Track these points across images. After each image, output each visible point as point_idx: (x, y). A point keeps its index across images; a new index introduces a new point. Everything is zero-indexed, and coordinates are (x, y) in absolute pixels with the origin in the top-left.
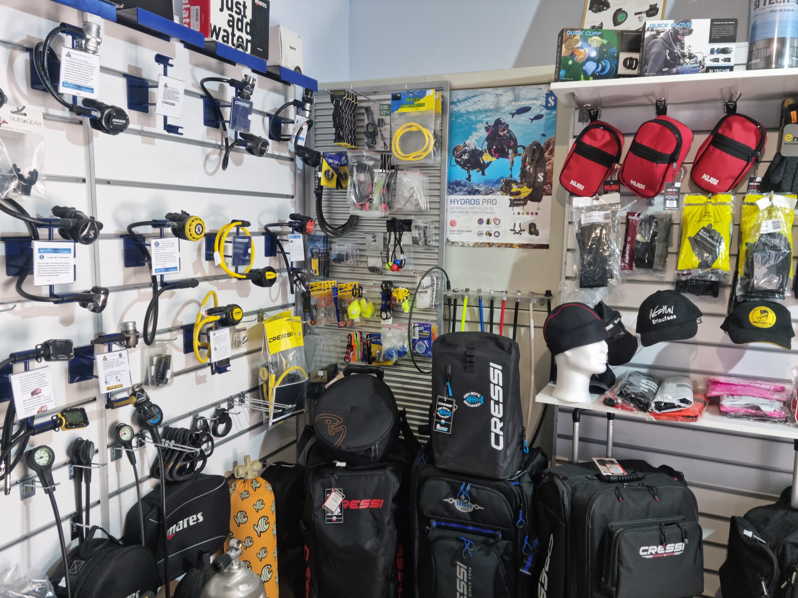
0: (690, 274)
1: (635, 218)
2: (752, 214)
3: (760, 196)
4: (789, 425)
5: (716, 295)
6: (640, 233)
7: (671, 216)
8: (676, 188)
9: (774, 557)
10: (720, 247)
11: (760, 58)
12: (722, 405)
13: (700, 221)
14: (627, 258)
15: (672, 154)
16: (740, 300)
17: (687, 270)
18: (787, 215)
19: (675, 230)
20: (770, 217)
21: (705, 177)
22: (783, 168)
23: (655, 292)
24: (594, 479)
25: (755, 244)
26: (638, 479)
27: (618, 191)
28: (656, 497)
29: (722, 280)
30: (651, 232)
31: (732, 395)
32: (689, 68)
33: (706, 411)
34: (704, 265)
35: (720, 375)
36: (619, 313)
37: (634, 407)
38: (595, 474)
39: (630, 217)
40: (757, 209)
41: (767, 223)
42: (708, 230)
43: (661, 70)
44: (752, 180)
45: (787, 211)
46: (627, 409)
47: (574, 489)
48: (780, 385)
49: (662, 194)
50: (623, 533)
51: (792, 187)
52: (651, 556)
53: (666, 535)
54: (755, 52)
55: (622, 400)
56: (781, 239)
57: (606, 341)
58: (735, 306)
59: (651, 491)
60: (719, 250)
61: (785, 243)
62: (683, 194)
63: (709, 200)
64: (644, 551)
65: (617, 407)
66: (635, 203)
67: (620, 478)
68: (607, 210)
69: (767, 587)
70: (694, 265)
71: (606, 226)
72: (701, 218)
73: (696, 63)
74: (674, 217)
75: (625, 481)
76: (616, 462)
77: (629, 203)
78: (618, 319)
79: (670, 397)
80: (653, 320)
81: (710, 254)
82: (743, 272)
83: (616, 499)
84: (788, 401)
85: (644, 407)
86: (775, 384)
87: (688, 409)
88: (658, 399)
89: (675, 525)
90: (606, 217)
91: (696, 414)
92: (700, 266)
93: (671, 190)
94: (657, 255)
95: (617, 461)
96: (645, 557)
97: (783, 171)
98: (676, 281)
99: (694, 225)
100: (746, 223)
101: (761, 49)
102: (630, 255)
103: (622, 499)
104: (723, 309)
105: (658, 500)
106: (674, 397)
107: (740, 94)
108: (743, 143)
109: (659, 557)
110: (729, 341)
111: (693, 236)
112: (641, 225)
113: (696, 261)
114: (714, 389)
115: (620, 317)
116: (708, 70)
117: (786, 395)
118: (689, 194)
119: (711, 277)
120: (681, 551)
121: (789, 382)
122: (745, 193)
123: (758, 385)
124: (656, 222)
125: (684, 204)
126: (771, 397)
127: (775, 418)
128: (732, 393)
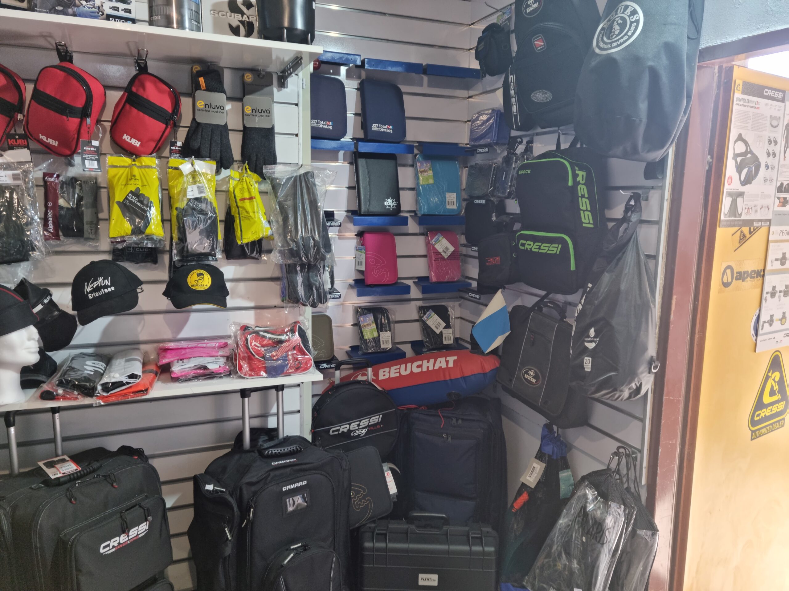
0: (124, 241)
1: (54, 179)
2: (177, 179)
3: (182, 161)
4: (233, 377)
5: (155, 261)
6: (63, 197)
7: (96, 179)
8: (94, 147)
9: (233, 502)
10: (151, 212)
11: (160, 15)
12: (172, 372)
13: (126, 184)
14: (51, 226)
15: (83, 108)
16: (178, 265)
17: (120, 237)
18: (209, 180)
19: (103, 193)
20: (195, 182)
21: (126, 137)
22: (200, 134)
23: (88, 263)
24: (40, 488)
25: (183, 209)
26: (94, 471)
27: (27, 147)
28: (115, 484)
29: (158, 246)
30: (76, 196)
31: (181, 360)
32: (87, 11)
33: (158, 380)
34: (137, 231)
35: (170, 341)
36: (49, 291)
37: (79, 394)
38: (42, 480)
39: (47, 179)
40: (181, 174)
41: (192, 188)
42: (136, 194)
43: (55, 7)
44: (173, 144)
45: (209, 177)
46: (69, 399)
47: (14, 508)
48: (223, 341)
49: (79, 153)
50: (78, 538)
51: (210, 154)
52: (114, 550)
53: (128, 521)
54: (155, 8)
55: (64, 390)
56: (207, 204)
57: (35, 326)
58: (174, 271)
59: (108, 480)
60: (150, 215)
61: (211, 207)
62: (105, 154)
63: (133, 163)
64: (104, 548)
65: (58, 399)
66: (51, 163)
67: (72, 476)
68: (16, 169)
69: (230, 532)
70: (127, 231)
71: (17, 188)
72: (127, 181)
73: (94, 7)
74: (99, 180)
75: (78, 478)
76: (67, 459)
77: (44, 161)
78: (48, 298)
79: (117, 375)
80: (89, 295)
81: (142, 219)
82: (177, 237)
83: (68, 502)
84: (230, 355)
85: (89, 392)
86: (219, 341)
87: (138, 383)
88: (105, 380)
89: (137, 507)
90: (15, 177)
91: (147, 387)
92: (134, 232)
93: (88, 149)
94: (87, 222)
95: (69, 457)
96: (106, 553)
97: (199, 137)
98: (112, 250)
99: (121, 189)
100: (173, 187)
101: (160, 5)
102: (54, 223)
103: (75, 499)
104: (164, 275)
105: (117, 486)
106: (121, 375)
107: (147, 51)
108: (159, 104)
109: (123, 547)
110: (172, 307)
111: (121, 201)
112: (62, 188)
113: (127, 227)
114: (164, 357)
115: (51, 295)
116: (108, 17)
117: (229, 349)
118: (112, 155)
119: (147, 244)
120: (146, 530)
121: (229, 337)
122: (168, 158)
123: (204, 345)
124: (80, 185)
125: (107, 166)
126: (216, 354)
127: (220, 374)
128: (182, 357)
